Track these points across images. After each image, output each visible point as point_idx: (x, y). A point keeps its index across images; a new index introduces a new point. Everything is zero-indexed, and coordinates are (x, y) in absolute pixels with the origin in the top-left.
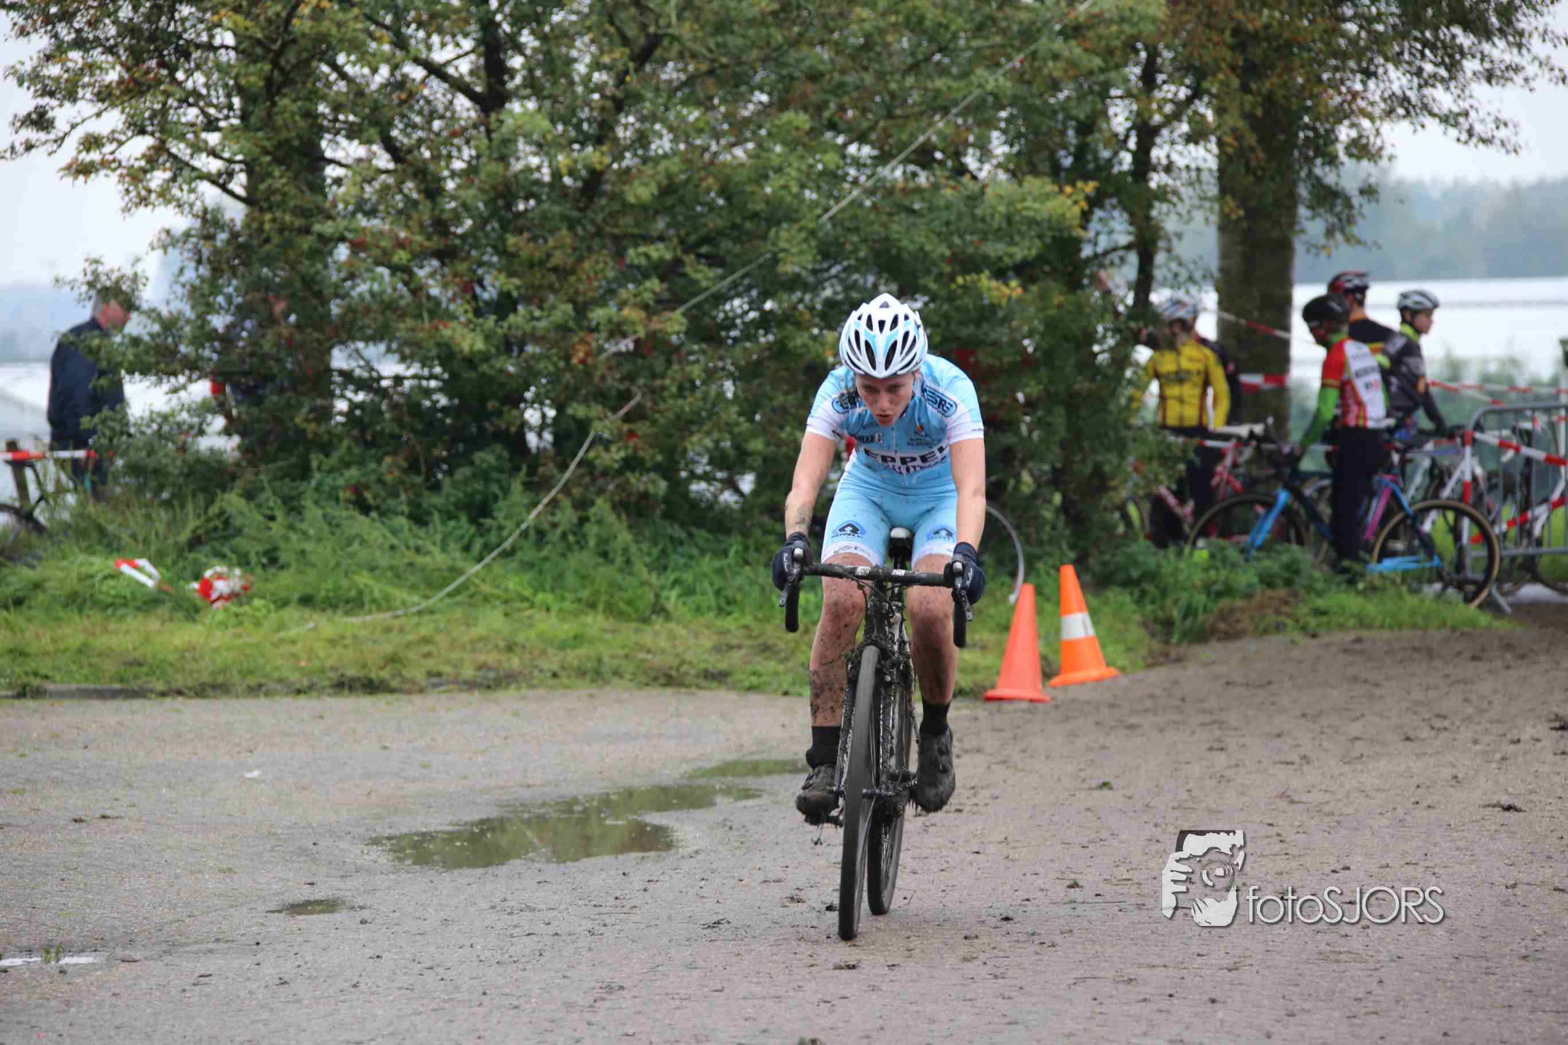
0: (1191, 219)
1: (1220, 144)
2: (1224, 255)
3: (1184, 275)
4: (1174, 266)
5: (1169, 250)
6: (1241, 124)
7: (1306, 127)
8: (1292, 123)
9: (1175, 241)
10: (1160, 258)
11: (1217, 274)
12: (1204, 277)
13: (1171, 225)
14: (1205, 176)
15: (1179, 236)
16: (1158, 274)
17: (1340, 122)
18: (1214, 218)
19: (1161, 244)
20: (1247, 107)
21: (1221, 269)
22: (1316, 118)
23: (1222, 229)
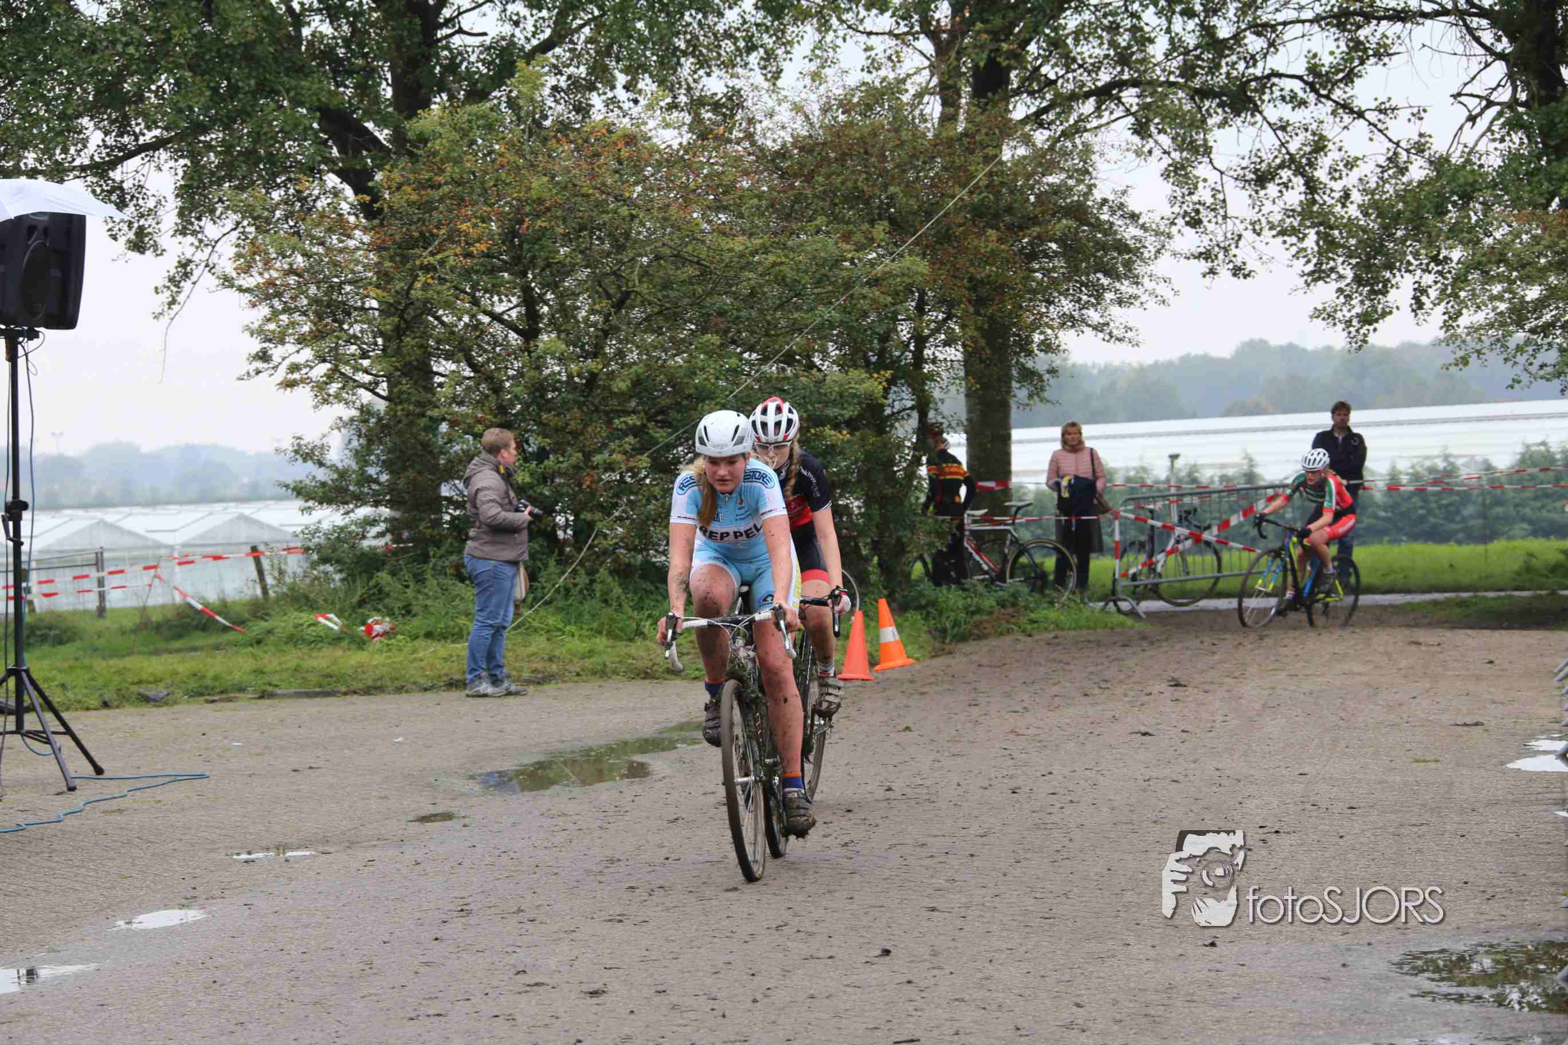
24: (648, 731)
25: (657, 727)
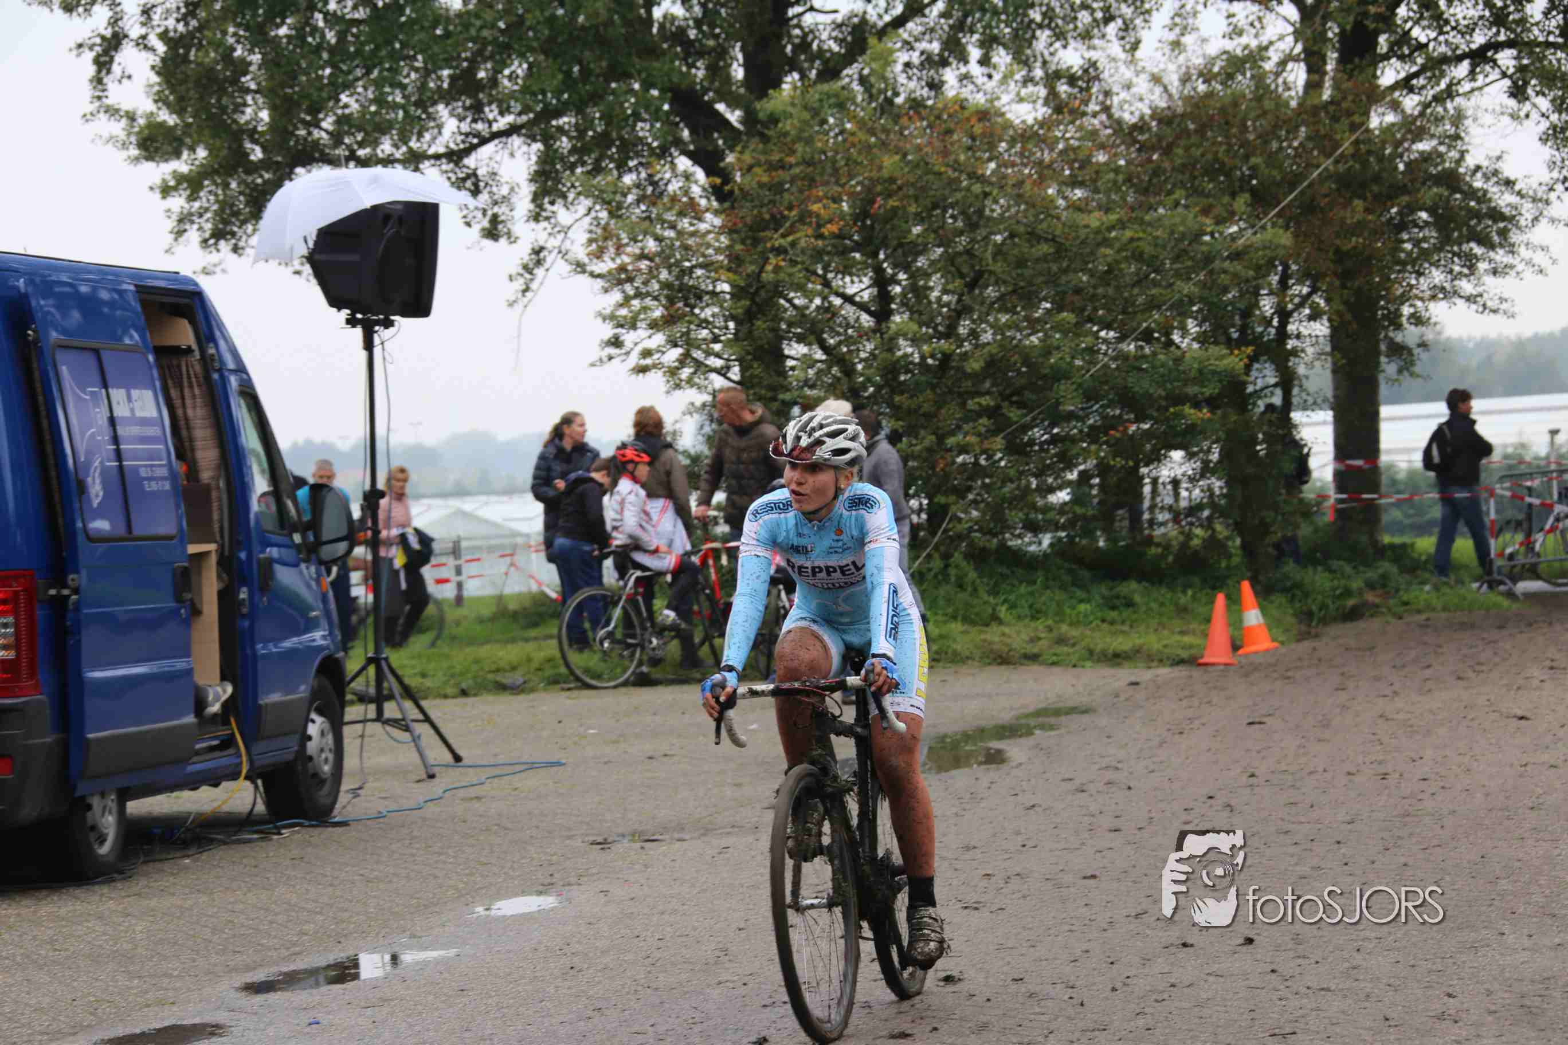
0: (1313, 367)
1: (1330, 320)
2: (1336, 387)
3: (1310, 400)
4: (1304, 396)
5: (1301, 386)
6: (1341, 307)
7: (1383, 308)
8: (1373, 306)
9: (1304, 381)
10: (1295, 391)
11: (1332, 400)
12: (1324, 401)
13: (1301, 370)
14: (1321, 340)
15: (1307, 377)
16: (1295, 401)
17: (1403, 304)
18: (1329, 365)
19: (1296, 382)
20: (1345, 297)
21: (1335, 397)
22: (1388, 303)
23: (1334, 372)
24: (1006, 717)
25: (1013, 713)
